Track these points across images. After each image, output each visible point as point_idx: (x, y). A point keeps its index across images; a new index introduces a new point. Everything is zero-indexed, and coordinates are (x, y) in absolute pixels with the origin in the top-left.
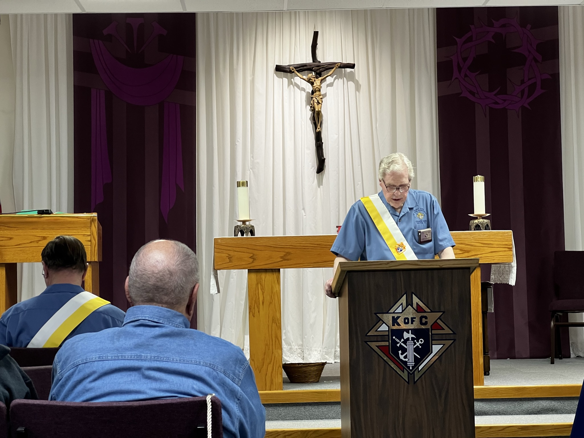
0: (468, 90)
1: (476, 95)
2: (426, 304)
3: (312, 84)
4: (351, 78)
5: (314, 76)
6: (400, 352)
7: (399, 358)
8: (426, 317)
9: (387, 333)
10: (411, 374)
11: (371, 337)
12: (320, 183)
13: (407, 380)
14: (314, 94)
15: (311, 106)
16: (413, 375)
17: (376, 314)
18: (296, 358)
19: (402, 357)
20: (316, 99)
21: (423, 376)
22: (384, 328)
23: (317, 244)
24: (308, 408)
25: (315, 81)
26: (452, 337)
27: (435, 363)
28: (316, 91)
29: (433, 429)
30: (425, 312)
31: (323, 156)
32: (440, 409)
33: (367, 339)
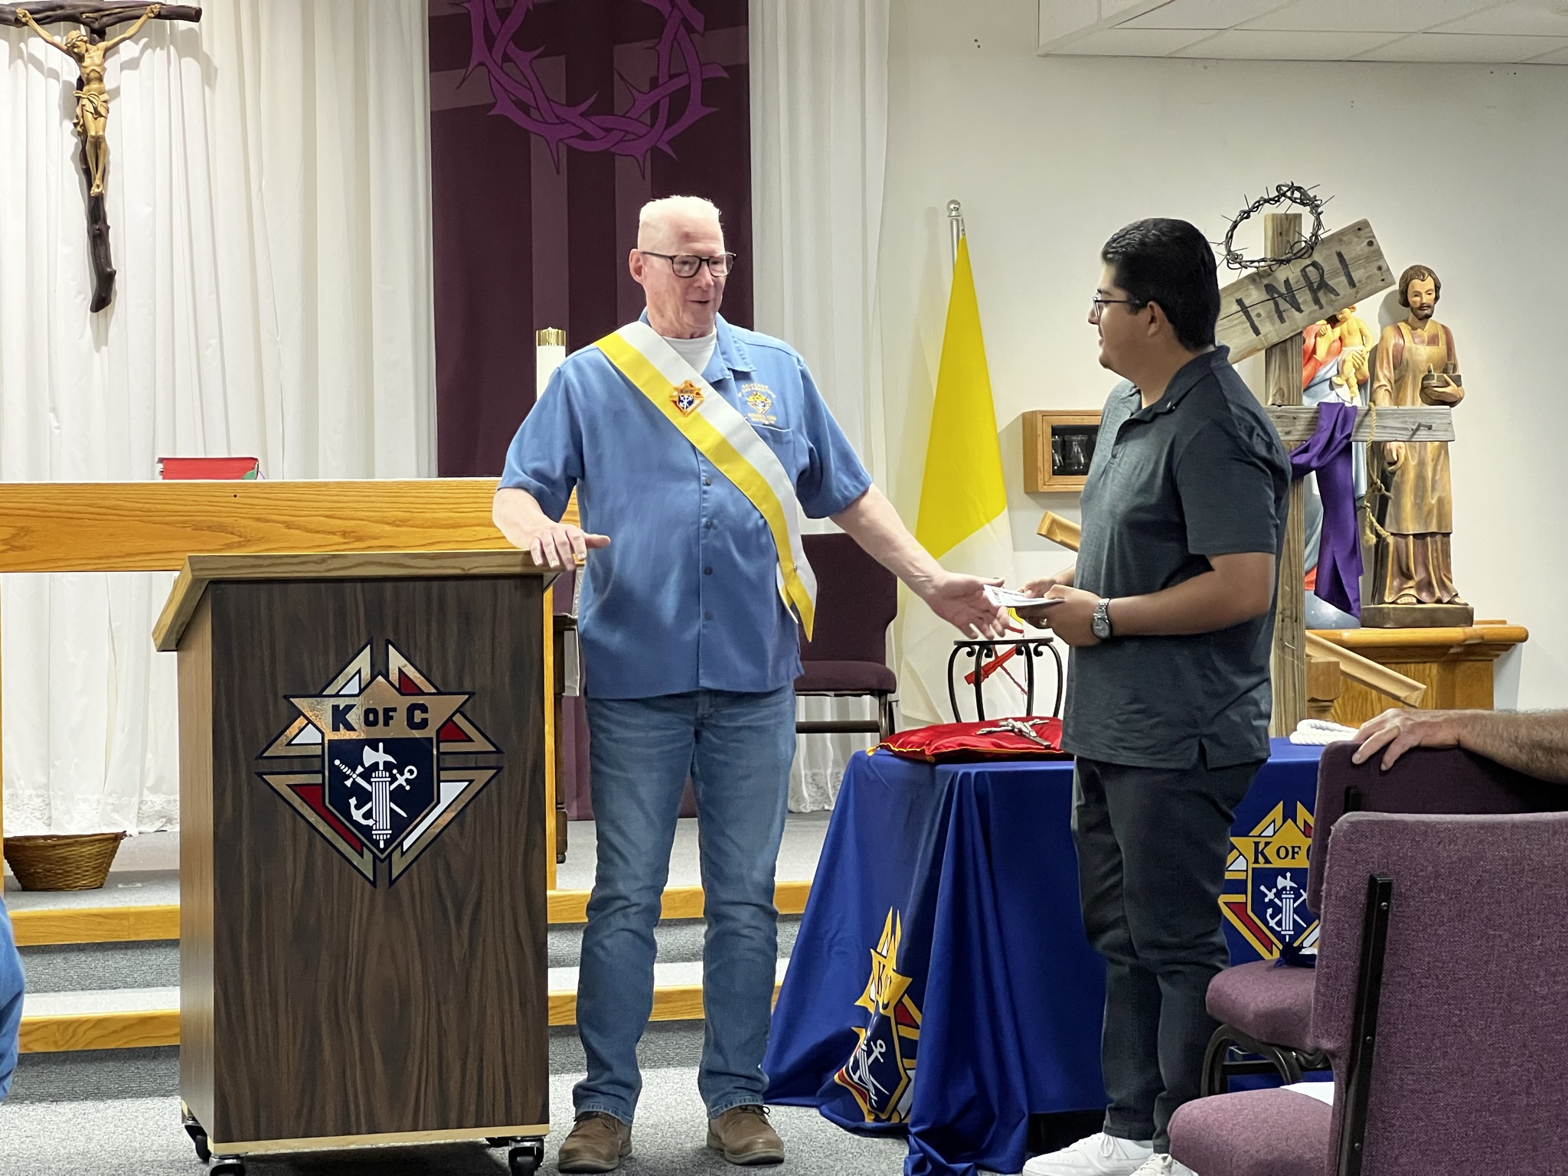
0: (513, 98)
1: (534, 113)
2: (424, 672)
3: (80, 58)
4: (191, 47)
5: (85, 38)
6: (353, 801)
7: (349, 816)
8: (424, 709)
9: (318, 751)
10: (382, 861)
11: (274, 760)
12: (101, 339)
13: (371, 878)
14: (85, 88)
15: (76, 121)
16: (387, 861)
17: (287, 697)
18: (27, 821)
19: (357, 815)
20: (91, 102)
21: (414, 864)
22: (310, 736)
23: (107, 505)
24: (75, 958)
25: (87, 51)
26: (492, 760)
27: (446, 830)
28: (89, 81)
30: (423, 693)
31: (109, 264)
32: (459, 951)
33: (263, 766)
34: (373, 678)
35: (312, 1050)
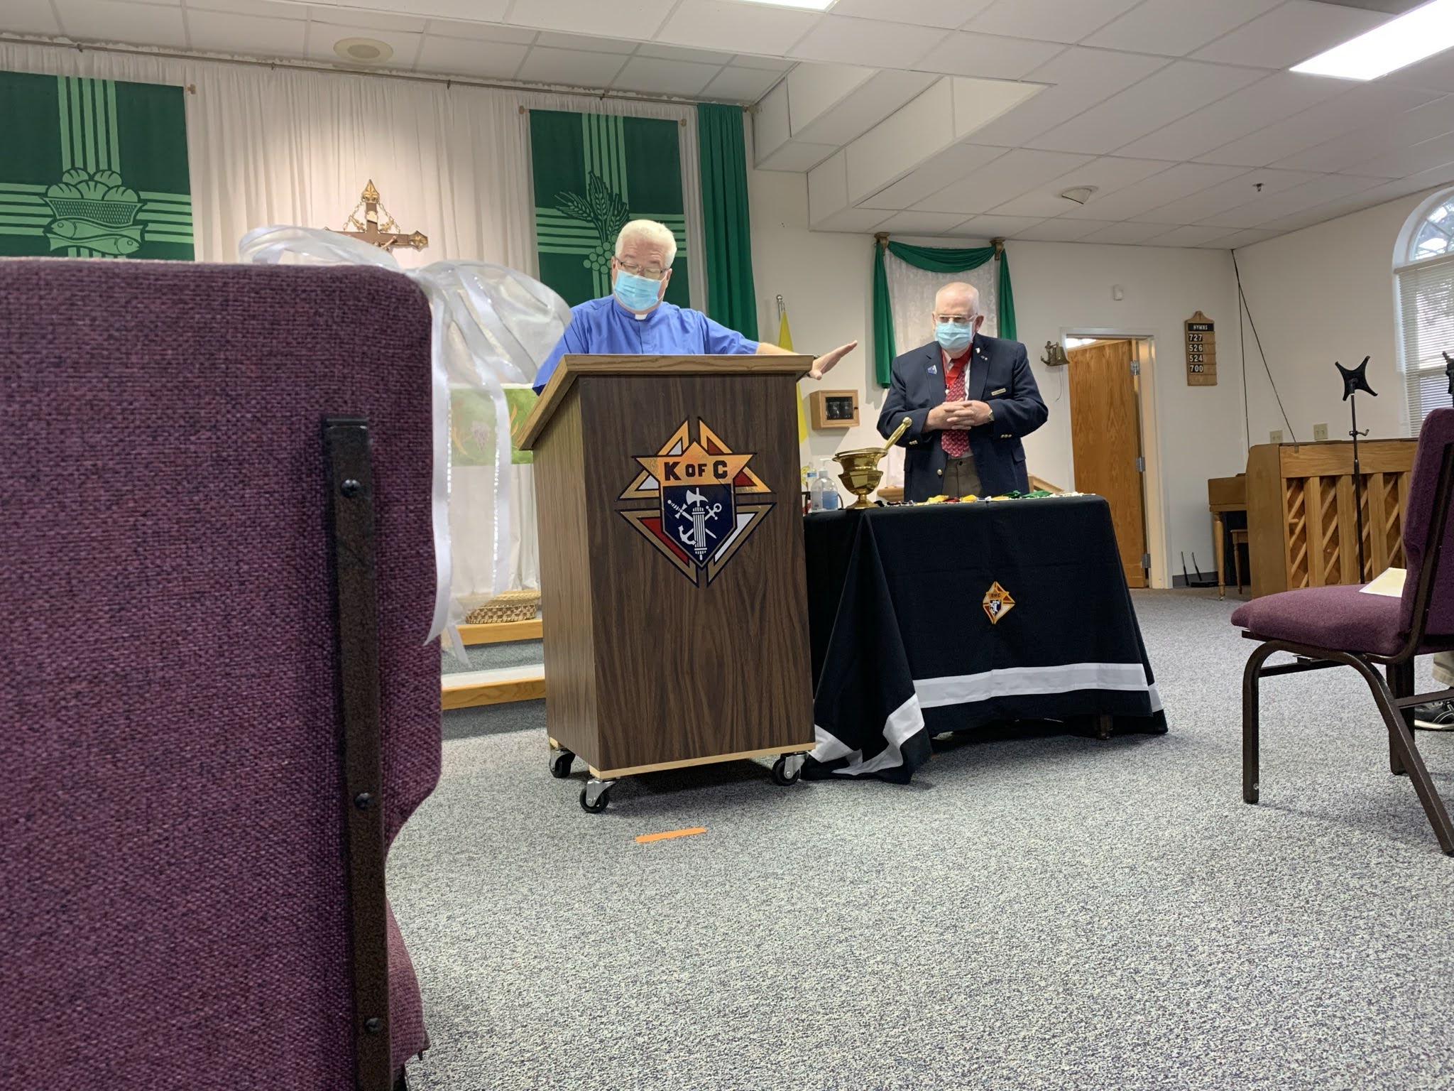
2: (723, 439)
6: (681, 528)
7: (679, 539)
8: (724, 464)
9: (656, 494)
10: (702, 569)
13: (695, 581)
16: (705, 569)
17: (635, 457)
19: (684, 538)
21: (723, 571)
22: (651, 483)
26: (768, 498)
27: (742, 547)
29: (742, 666)
30: (722, 454)
32: (753, 628)
33: (621, 505)
34: (690, 444)
35: (662, 701)
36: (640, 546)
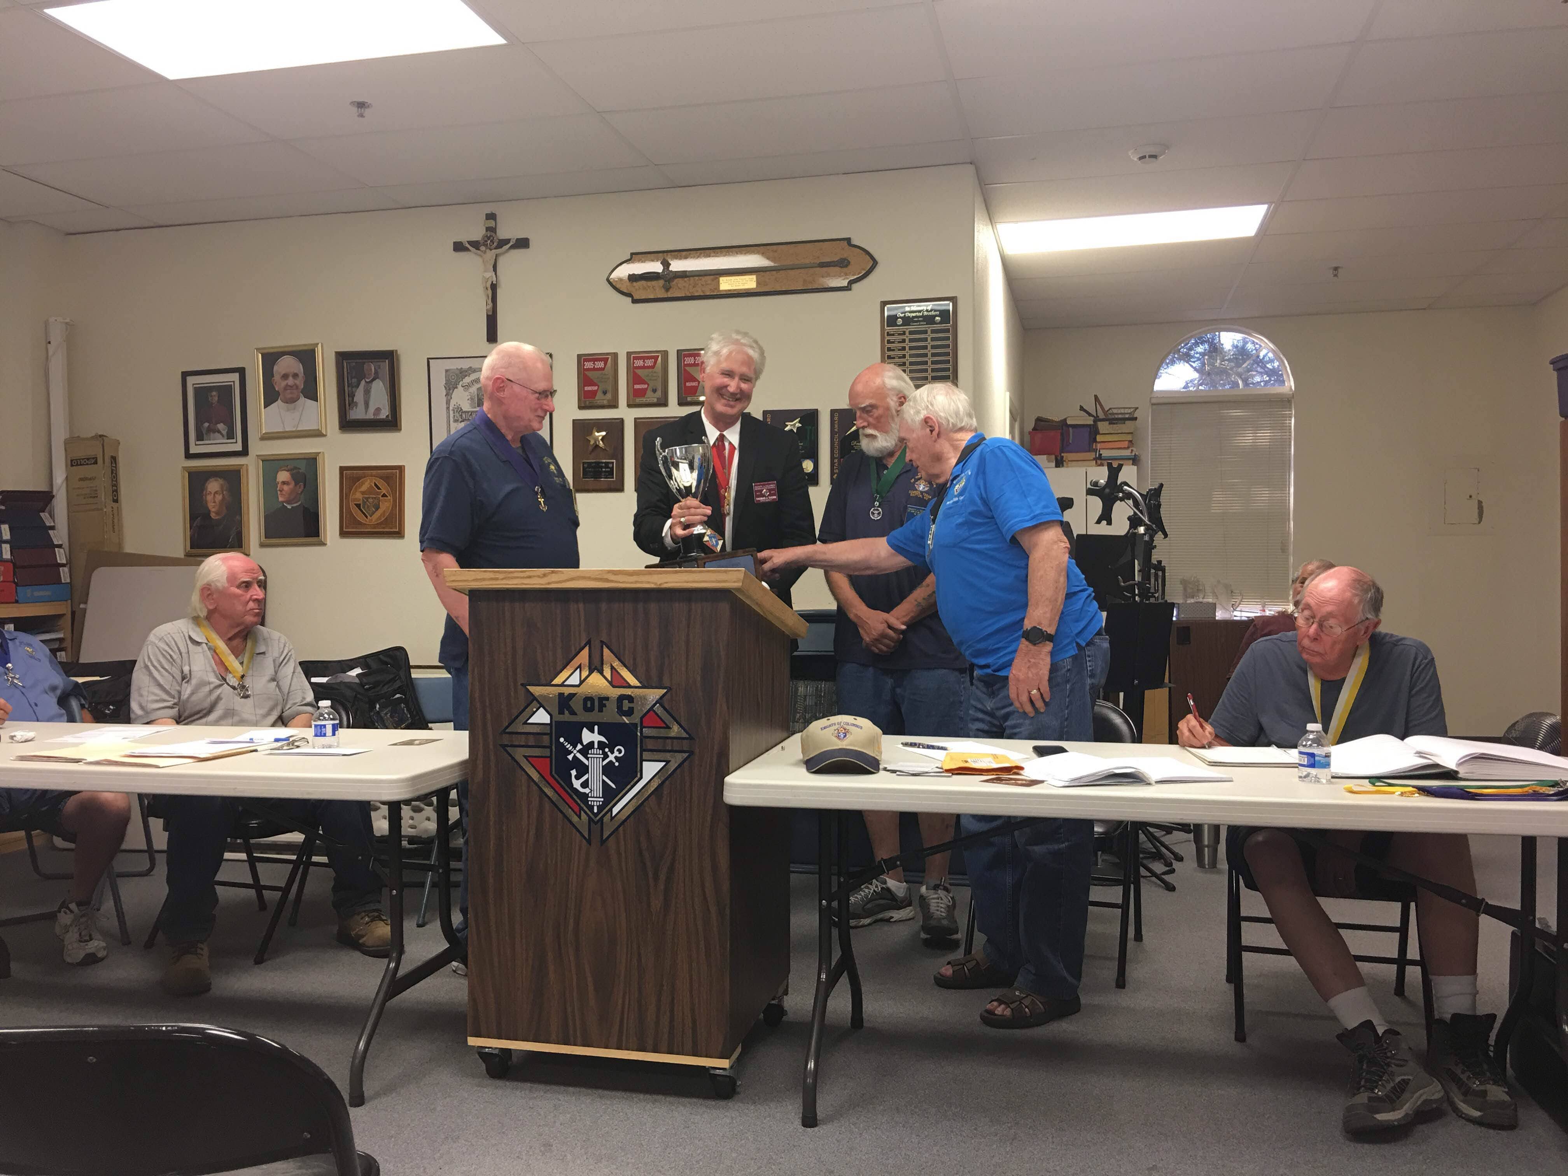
2: (631, 669)
6: (574, 773)
7: (570, 784)
8: (630, 699)
9: (547, 730)
10: (596, 823)
13: (587, 836)
16: (599, 823)
17: (523, 684)
19: (577, 784)
21: (621, 828)
22: (541, 717)
26: (686, 745)
29: (639, 946)
32: (657, 903)
33: (506, 740)
34: (591, 672)
35: (541, 973)
36: (524, 788)
